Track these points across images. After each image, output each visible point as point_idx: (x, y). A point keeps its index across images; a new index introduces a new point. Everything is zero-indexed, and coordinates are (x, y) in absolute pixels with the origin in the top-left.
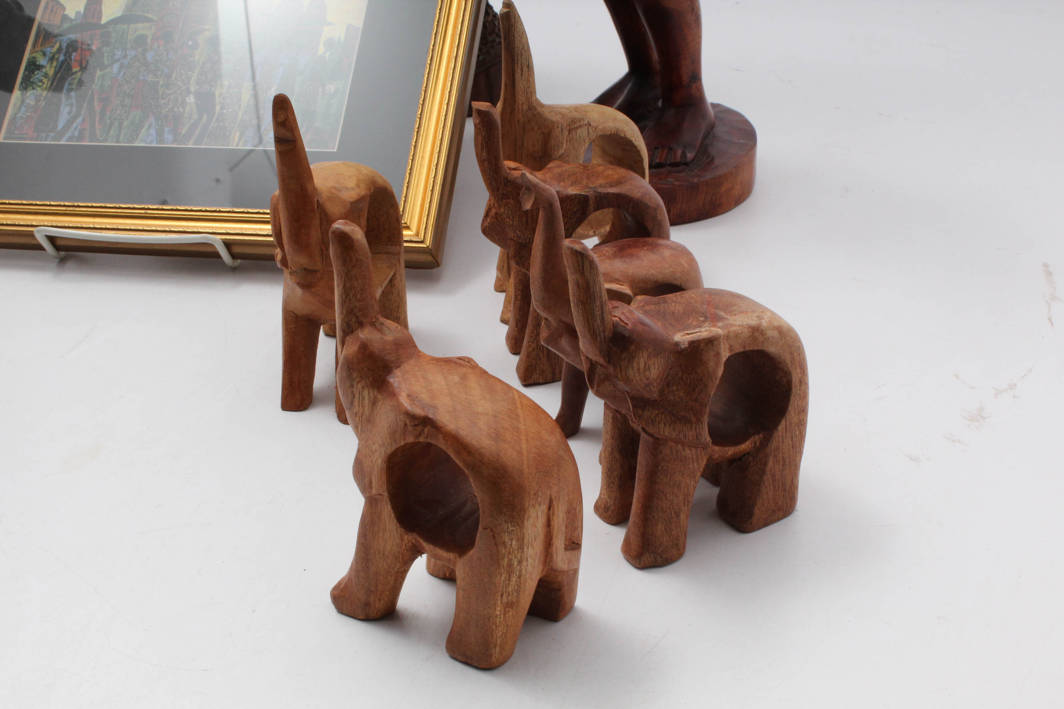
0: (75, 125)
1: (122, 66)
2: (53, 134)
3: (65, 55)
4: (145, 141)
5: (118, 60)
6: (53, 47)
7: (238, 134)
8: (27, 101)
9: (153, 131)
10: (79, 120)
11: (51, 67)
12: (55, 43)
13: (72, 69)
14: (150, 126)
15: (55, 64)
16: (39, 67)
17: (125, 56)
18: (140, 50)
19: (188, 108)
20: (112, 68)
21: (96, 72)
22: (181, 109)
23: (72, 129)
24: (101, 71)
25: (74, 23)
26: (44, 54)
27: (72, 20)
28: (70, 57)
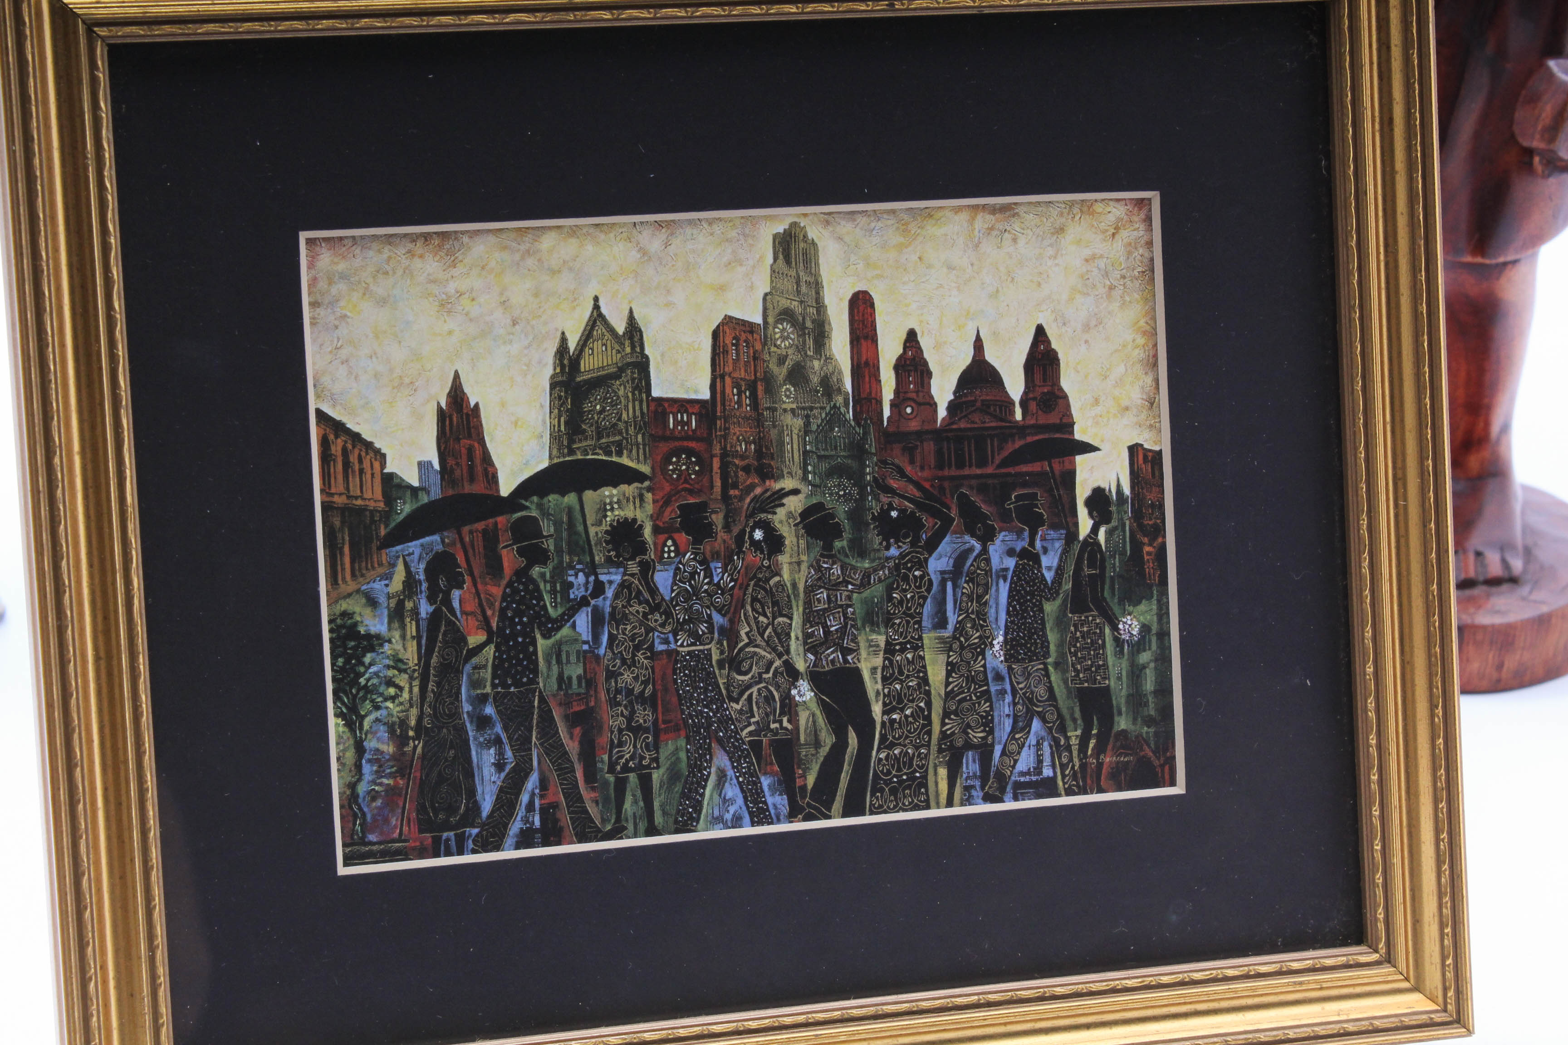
0: (525, 798)
1: (597, 621)
2: (475, 831)
3: (431, 599)
4: (718, 821)
5: (584, 602)
6: (389, 577)
7: (943, 772)
8: (371, 744)
9: (732, 791)
10: (532, 781)
11: (403, 637)
12: (393, 565)
13: (466, 642)
14: (722, 776)
15: (411, 629)
16: (372, 642)
17: (599, 589)
18: (633, 567)
19: (803, 718)
20: (574, 626)
21: (534, 643)
22: (785, 724)
23: (521, 812)
24: (546, 636)
25: (424, 499)
26: (372, 602)
27: (414, 491)
28: (447, 602)
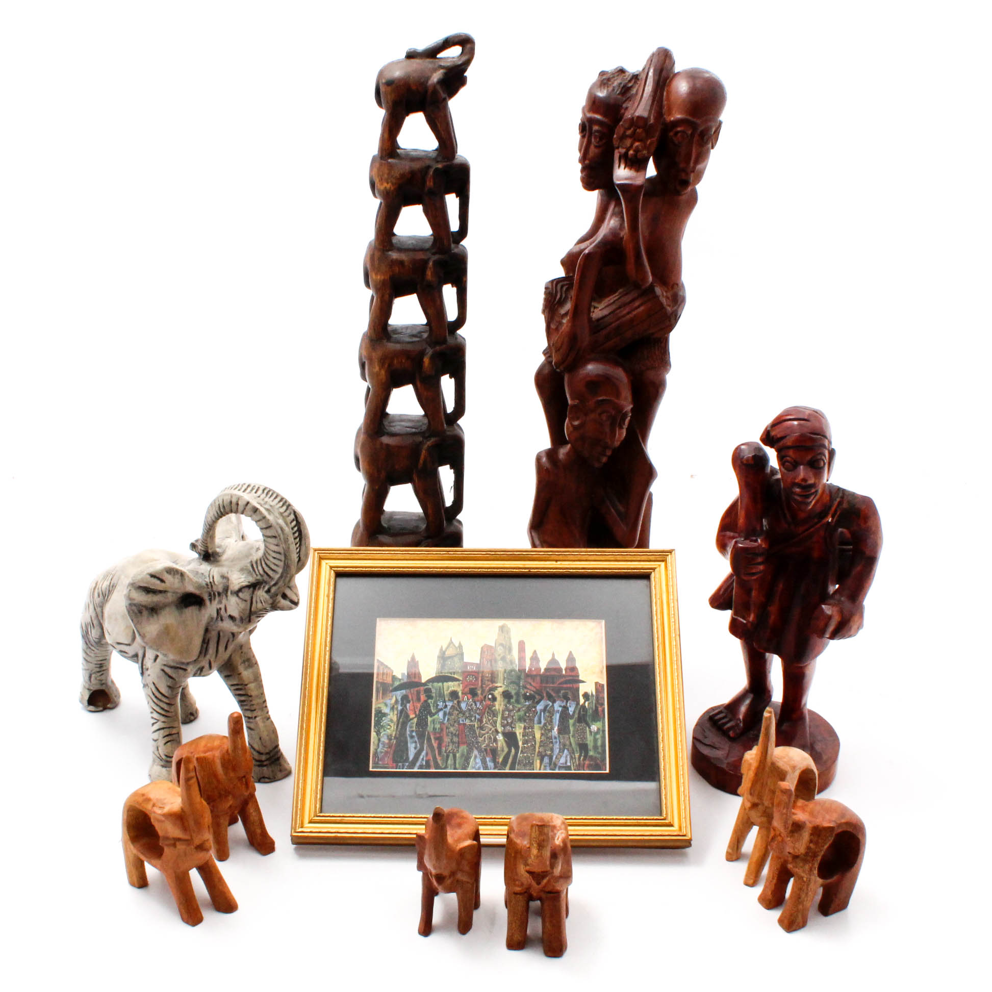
0: (421, 757)
1: (445, 714)
2: (407, 764)
3: (401, 706)
4: (473, 768)
5: (441, 709)
6: (391, 699)
7: (538, 761)
8: (382, 739)
9: (478, 760)
10: (424, 753)
11: (393, 714)
12: (392, 697)
13: (409, 716)
14: (476, 757)
15: (396, 712)
16: (385, 715)
17: (446, 706)
18: (455, 702)
19: (499, 744)
20: (438, 715)
21: (427, 718)
22: (494, 744)
23: (420, 760)
24: (431, 717)
25: (402, 681)
26: (386, 705)
27: (400, 680)
28: (406, 706)
